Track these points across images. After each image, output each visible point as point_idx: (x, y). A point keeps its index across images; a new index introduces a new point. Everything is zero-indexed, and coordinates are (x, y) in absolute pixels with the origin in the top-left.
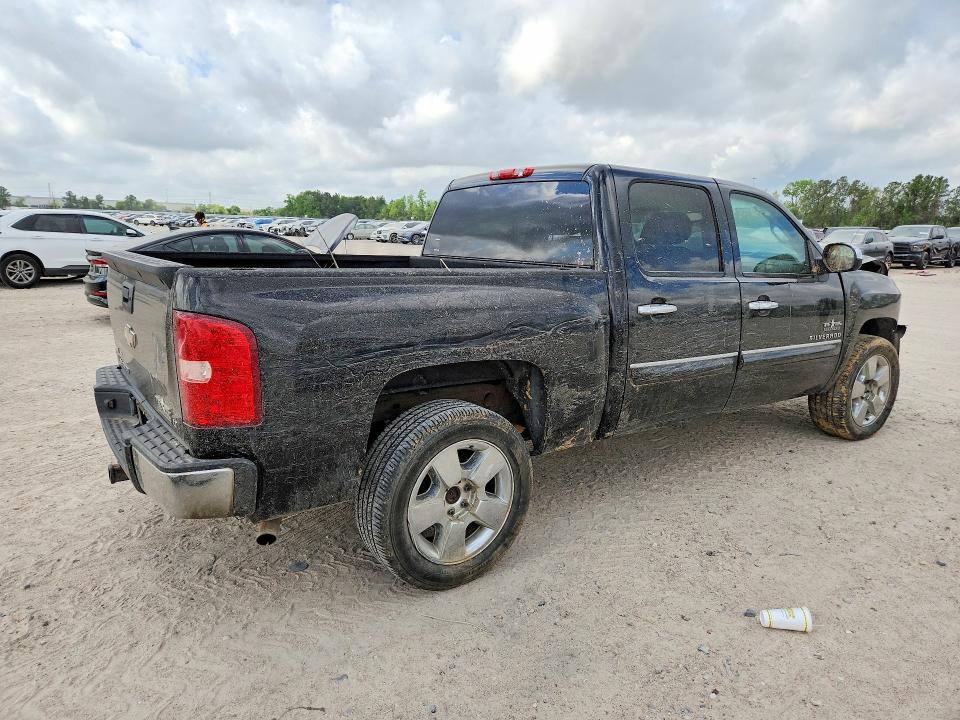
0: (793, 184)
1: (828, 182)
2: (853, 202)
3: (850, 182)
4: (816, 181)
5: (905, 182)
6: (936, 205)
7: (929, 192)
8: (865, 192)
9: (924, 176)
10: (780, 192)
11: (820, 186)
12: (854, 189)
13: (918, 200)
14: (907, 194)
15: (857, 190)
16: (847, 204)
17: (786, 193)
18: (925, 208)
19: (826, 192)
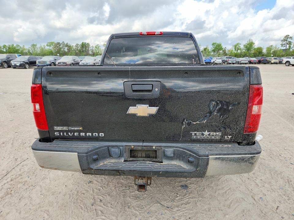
0: (48, 43)
1: (59, 43)
2: (67, 49)
3: (66, 43)
4: (56, 42)
5: (80, 44)
6: (88, 51)
7: (86, 47)
8: (70, 46)
9: (84, 42)
10: (45, 45)
11: (58, 44)
12: (67, 45)
13: (84, 49)
14: (81, 47)
15: (68, 46)
16: (66, 50)
17: (47, 45)
18: (86, 51)
19: (59, 46)
